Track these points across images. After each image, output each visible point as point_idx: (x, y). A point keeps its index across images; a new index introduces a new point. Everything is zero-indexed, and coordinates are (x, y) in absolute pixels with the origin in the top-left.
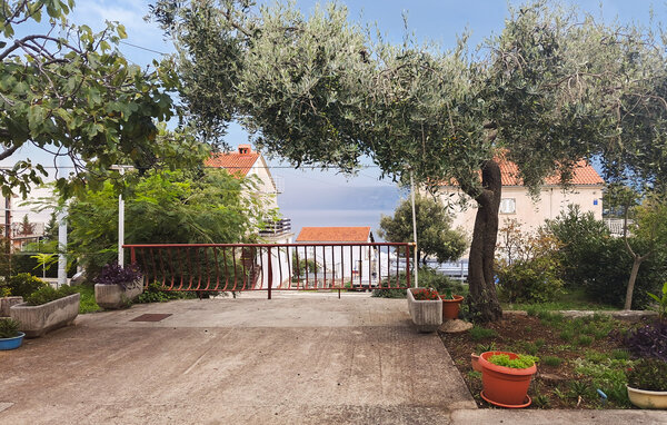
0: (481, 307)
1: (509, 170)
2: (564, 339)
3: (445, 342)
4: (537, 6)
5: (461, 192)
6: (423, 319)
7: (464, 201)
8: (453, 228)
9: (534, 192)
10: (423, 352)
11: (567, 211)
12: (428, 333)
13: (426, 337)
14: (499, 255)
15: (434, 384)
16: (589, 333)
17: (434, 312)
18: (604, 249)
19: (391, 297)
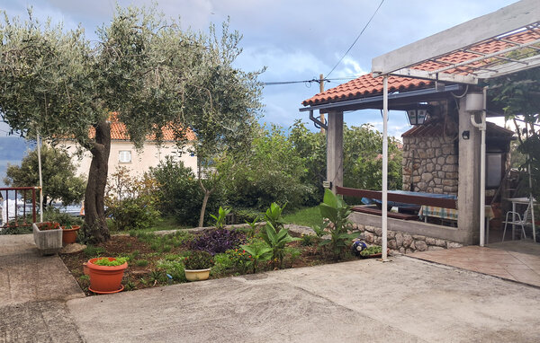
0: (94, 232)
1: (118, 130)
2: (154, 249)
3: (64, 261)
4: (132, 16)
5: (78, 145)
6: (46, 244)
7: (80, 152)
8: (77, 175)
9: (138, 146)
10: (46, 268)
11: (165, 161)
12: (51, 255)
13: (49, 259)
14: (112, 195)
15: (54, 287)
16: (170, 244)
17: (55, 239)
18: (188, 187)
19: (19, 233)
